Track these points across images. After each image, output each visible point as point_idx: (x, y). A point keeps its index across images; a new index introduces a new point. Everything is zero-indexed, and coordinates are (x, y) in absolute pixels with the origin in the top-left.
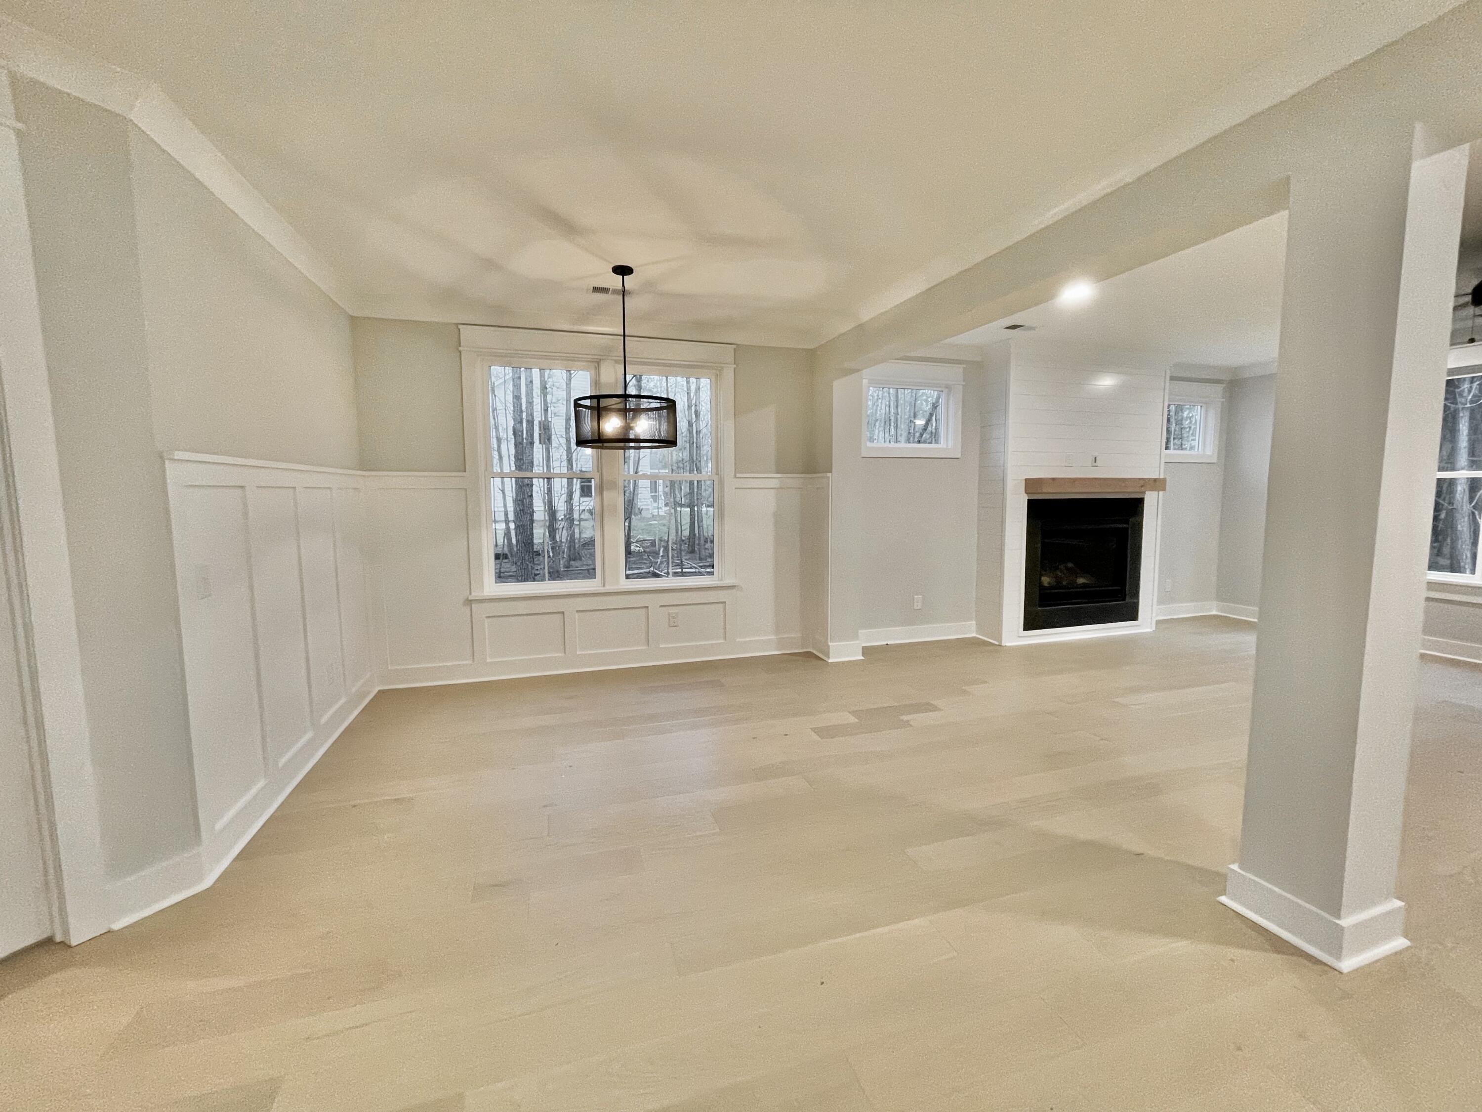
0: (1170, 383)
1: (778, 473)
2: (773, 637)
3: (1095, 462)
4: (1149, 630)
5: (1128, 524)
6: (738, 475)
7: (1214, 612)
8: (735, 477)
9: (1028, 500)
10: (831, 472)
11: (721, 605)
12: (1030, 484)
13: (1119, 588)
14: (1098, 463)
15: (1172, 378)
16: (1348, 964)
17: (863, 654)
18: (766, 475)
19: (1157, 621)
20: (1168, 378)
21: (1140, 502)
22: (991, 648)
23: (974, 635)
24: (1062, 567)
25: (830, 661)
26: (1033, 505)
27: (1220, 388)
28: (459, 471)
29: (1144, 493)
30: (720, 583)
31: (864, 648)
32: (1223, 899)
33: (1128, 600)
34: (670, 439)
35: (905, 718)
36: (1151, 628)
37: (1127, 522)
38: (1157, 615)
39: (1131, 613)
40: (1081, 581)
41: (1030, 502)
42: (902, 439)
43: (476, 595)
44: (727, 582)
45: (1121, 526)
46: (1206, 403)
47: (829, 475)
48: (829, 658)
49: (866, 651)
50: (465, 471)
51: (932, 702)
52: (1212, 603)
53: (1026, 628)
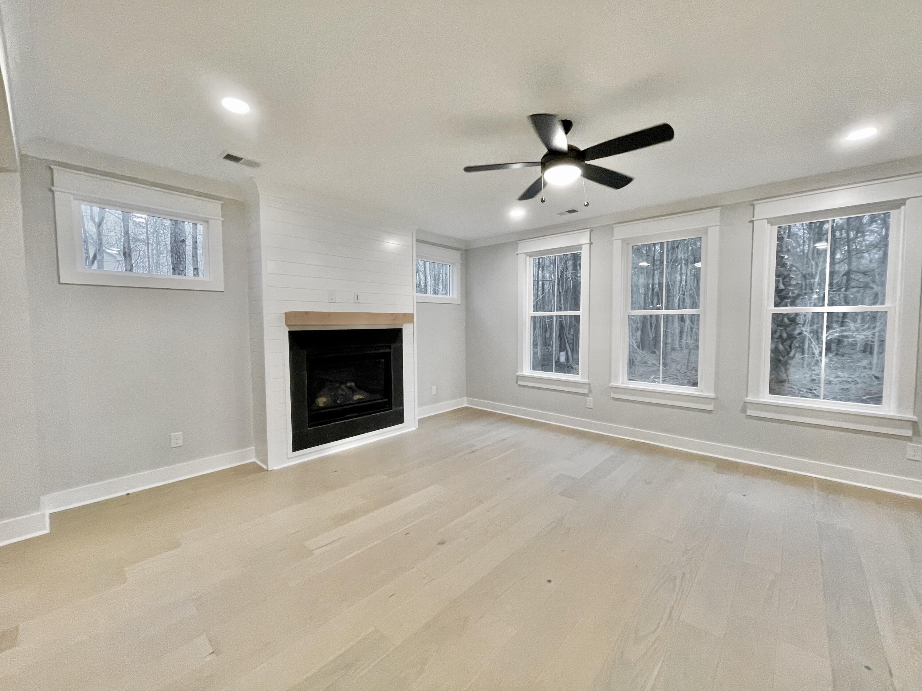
0: (416, 244)
3: (357, 299)
4: (413, 429)
5: (391, 349)
7: (462, 406)
9: (289, 331)
13: (387, 400)
14: (360, 300)
15: (417, 241)
17: (50, 526)
19: (418, 419)
20: (415, 240)
21: (398, 331)
23: (254, 460)
24: (343, 387)
26: (293, 336)
27: (458, 252)
29: (402, 325)
33: (394, 409)
36: (415, 427)
37: (390, 348)
38: (419, 415)
40: (357, 397)
41: (291, 333)
45: (385, 351)
46: (451, 263)
52: (465, 398)
53: (295, 449)
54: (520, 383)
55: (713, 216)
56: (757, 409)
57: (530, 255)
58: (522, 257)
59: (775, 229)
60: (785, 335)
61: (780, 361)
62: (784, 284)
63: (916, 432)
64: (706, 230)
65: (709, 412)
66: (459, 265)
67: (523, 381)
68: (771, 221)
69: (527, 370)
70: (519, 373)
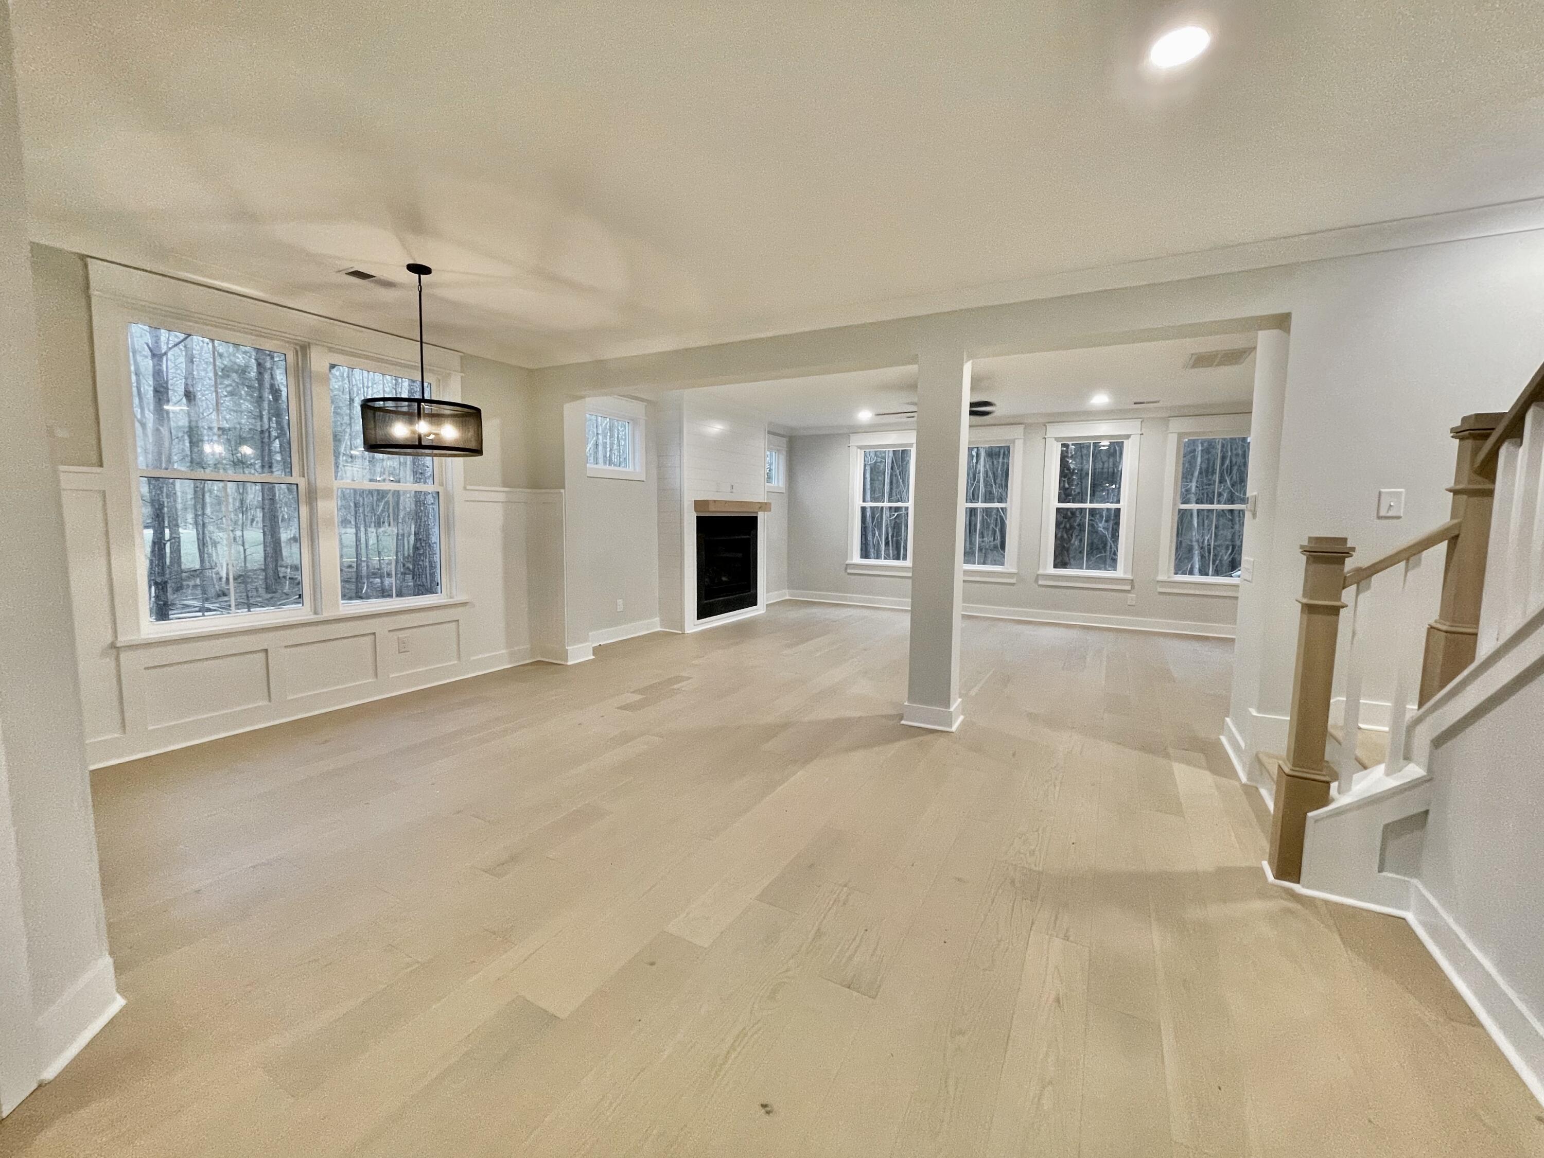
0: (767, 436)
1: (504, 487)
2: (504, 651)
3: (732, 489)
4: (763, 612)
6: (468, 487)
7: (787, 598)
8: (465, 489)
9: (697, 516)
10: (564, 488)
11: (453, 625)
12: (698, 504)
13: (747, 583)
14: (734, 490)
15: (768, 432)
16: (954, 729)
17: (594, 654)
18: (493, 489)
19: (766, 605)
20: (766, 431)
21: (755, 519)
22: (679, 636)
23: (659, 629)
24: (714, 569)
25: (569, 663)
26: (701, 522)
27: (784, 440)
28: (92, 465)
29: (757, 513)
30: (451, 601)
31: (595, 649)
32: (903, 722)
33: (752, 591)
34: (476, 448)
35: (676, 686)
36: (763, 610)
37: (749, 534)
38: (767, 600)
39: (752, 601)
40: (723, 579)
41: (698, 518)
42: (601, 460)
43: (122, 640)
44: (460, 598)
45: (745, 537)
46: (778, 450)
47: (562, 491)
48: (567, 660)
49: (596, 650)
50: (101, 465)
51: (681, 674)
52: (787, 591)
53: (699, 618)
54: (849, 571)
55: (1018, 431)
56: (1046, 580)
57: (860, 447)
58: (853, 449)
59: (1059, 444)
60: (1068, 526)
61: (1064, 547)
62: (1068, 484)
63: (1133, 587)
64: (1013, 441)
65: (1013, 584)
66: (785, 453)
67: (853, 568)
68: (1057, 439)
69: (856, 558)
70: (848, 562)
